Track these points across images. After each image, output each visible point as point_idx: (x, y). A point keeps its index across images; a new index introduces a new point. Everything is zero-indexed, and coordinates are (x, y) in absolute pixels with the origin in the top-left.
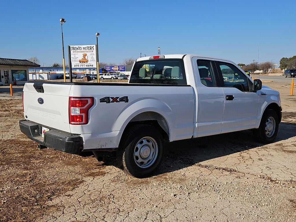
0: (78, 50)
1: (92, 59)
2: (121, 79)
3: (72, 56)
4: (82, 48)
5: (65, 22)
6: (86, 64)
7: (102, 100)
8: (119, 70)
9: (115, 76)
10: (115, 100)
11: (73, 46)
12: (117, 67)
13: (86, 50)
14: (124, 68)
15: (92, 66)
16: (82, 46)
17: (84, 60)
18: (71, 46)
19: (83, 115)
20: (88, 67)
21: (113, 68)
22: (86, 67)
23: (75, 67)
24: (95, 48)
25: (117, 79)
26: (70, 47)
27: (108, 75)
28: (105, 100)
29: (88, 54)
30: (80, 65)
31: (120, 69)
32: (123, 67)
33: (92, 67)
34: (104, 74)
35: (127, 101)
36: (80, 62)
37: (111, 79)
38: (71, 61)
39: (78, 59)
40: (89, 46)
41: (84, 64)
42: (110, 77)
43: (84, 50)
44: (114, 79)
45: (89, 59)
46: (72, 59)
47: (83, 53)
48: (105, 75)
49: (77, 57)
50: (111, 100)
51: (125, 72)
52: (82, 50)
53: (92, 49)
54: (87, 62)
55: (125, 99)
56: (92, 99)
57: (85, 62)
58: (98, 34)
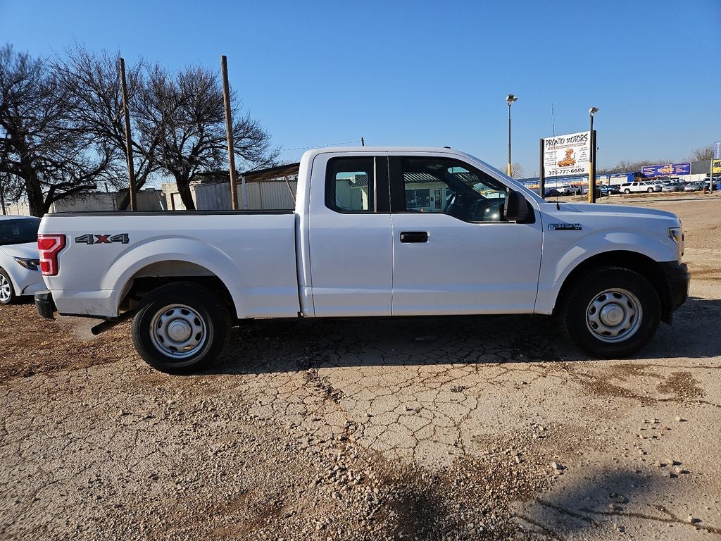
0: (557, 145)
1: (582, 158)
2: (671, 192)
3: (546, 156)
4: (566, 141)
5: (516, 100)
6: (570, 168)
7: (80, 240)
8: (674, 173)
9: (656, 187)
10: (103, 239)
11: (548, 139)
12: (671, 166)
13: (571, 143)
14: (688, 168)
15: (583, 170)
16: (565, 137)
17: (568, 162)
18: (545, 139)
19: (50, 261)
20: (574, 173)
21: (659, 170)
22: (570, 173)
23: (552, 175)
24: (589, 137)
25: (661, 191)
26: (543, 141)
27: (641, 184)
28: (85, 239)
29: (576, 149)
30: (559, 171)
31: (677, 171)
32: (685, 166)
33: (581, 173)
34: (633, 182)
35: (127, 241)
36: (560, 166)
37: (647, 192)
38: (545, 165)
39: (557, 160)
40: (579, 134)
41: (567, 168)
42: (645, 188)
43: (569, 143)
44: (653, 192)
45: (577, 159)
46: (545, 161)
47: (566, 149)
48: (635, 184)
49: (554, 156)
50: (96, 239)
51: (690, 175)
52: (565, 144)
53: (584, 139)
54: (573, 164)
55: (123, 238)
56: (64, 238)
57: (568, 165)
58: (594, 110)
